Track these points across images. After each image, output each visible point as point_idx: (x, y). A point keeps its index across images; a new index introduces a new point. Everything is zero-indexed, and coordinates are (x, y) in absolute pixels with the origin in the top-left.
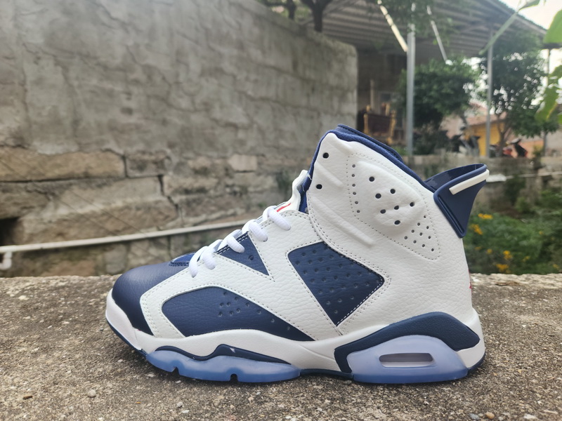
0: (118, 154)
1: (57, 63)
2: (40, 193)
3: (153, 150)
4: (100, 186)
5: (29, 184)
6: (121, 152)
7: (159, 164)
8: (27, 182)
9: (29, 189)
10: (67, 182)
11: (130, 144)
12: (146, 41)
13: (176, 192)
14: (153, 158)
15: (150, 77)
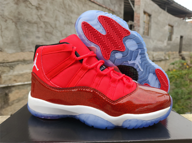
1: (13, 22)
2: (8, 67)
4: (28, 64)
5: (4, 64)
8: (3, 63)
9: (4, 65)
10: (17, 63)
12: (45, 13)
15: (46, 26)
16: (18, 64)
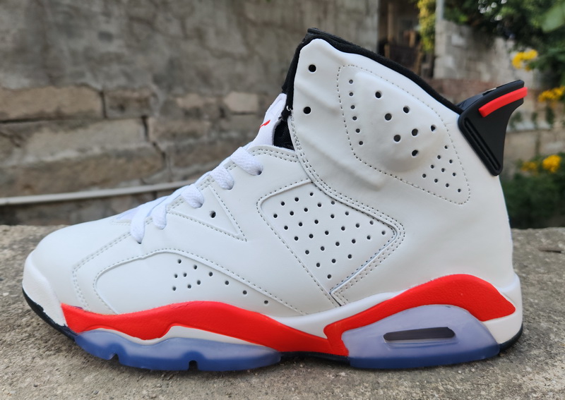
0: (94, 90)
2: (4, 136)
3: (136, 86)
4: (74, 128)
6: (99, 87)
7: (144, 102)
10: (36, 123)
11: (109, 77)
13: (163, 136)
14: (136, 95)
16: (38, 128)
